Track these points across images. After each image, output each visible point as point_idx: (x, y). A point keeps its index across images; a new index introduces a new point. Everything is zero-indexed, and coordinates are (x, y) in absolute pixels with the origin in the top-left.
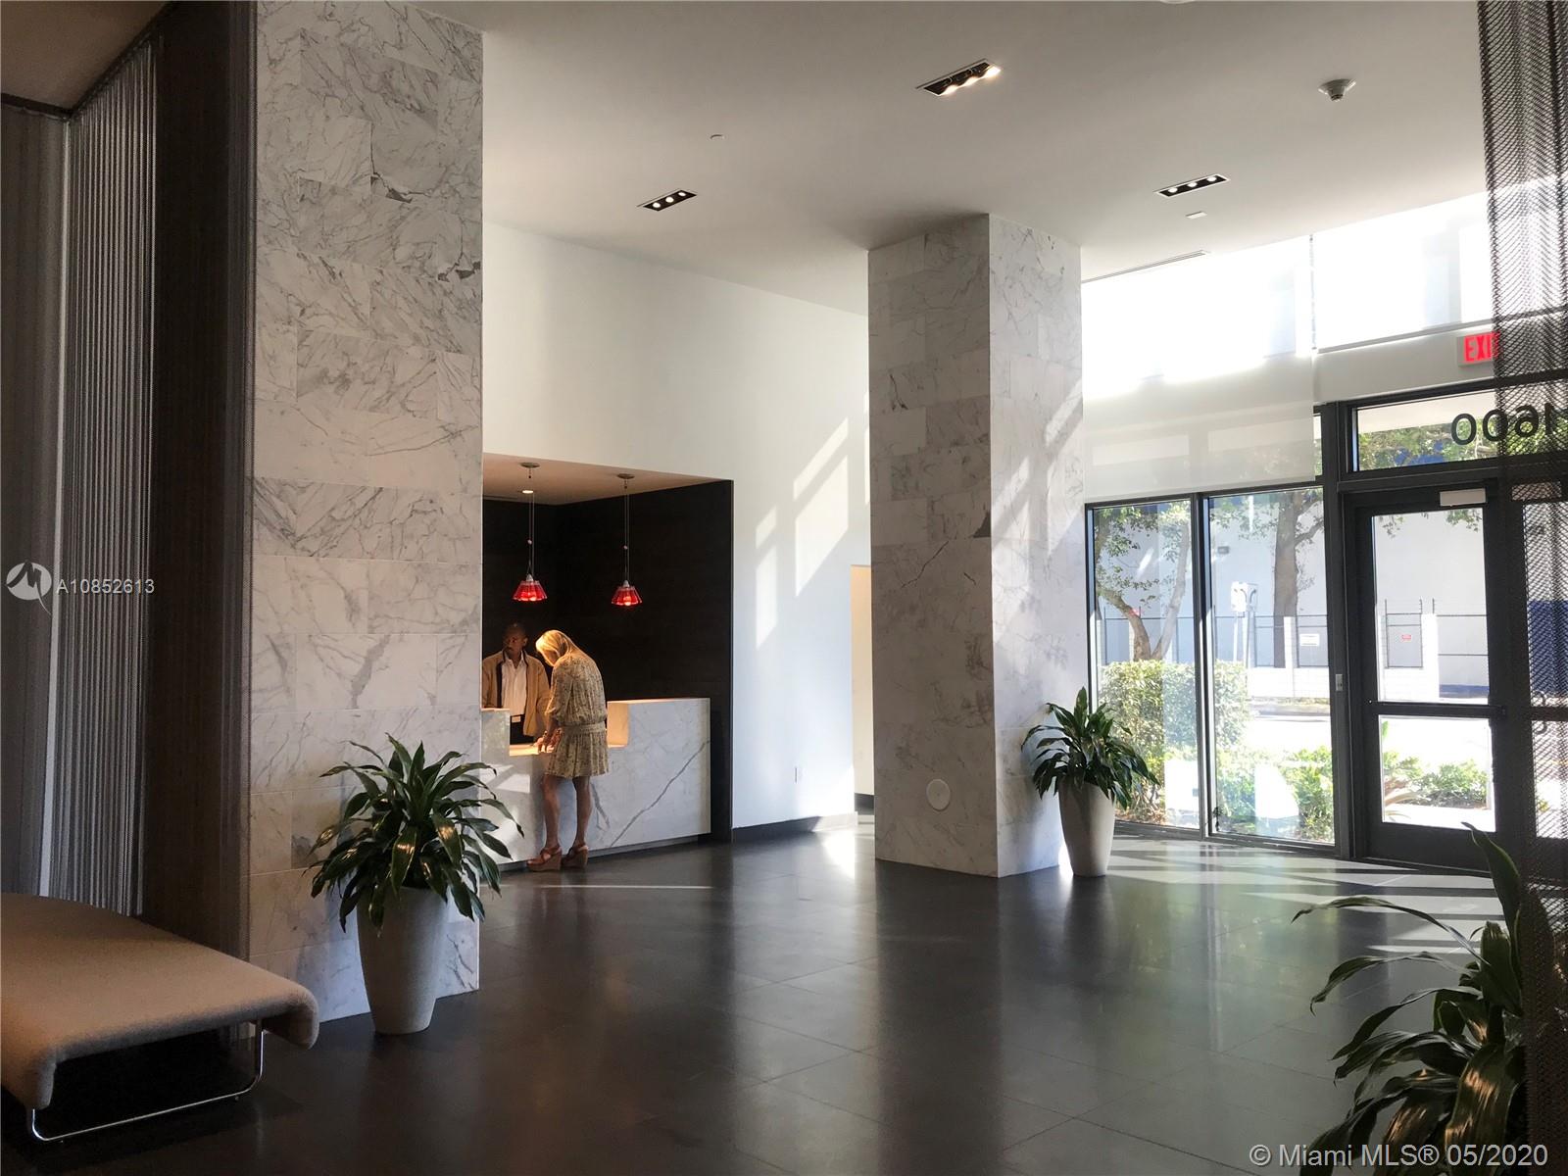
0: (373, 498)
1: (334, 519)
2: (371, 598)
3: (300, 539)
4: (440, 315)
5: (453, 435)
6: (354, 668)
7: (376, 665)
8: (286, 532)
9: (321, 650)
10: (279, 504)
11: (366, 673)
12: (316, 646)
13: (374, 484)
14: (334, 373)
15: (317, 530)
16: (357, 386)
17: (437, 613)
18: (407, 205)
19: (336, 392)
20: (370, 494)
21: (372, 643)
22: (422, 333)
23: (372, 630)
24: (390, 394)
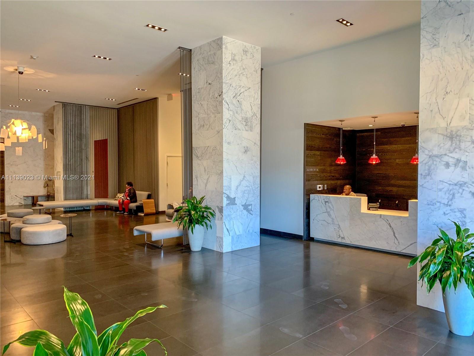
0: (207, 148)
1: (202, 153)
2: (207, 168)
3: (199, 157)
4: (216, 107)
5: (218, 132)
6: (205, 181)
7: (208, 181)
8: (197, 156)
9: (201, 178)
10: (196, 151)
11: (207, 183)
12: (201, 177)
13: (207, 145)
14: (202, 125)
15: (201, 156)
16: (205, 126)
17: (216, 171)
18: (211, 85)
19: (203, 128)
20: (207, 147)
21: (208, 177)
22: (213, 111)
23: (208, 174)
24: (209, 126)
